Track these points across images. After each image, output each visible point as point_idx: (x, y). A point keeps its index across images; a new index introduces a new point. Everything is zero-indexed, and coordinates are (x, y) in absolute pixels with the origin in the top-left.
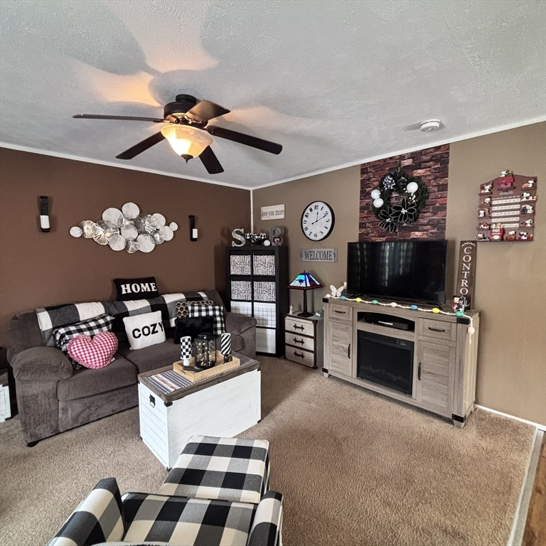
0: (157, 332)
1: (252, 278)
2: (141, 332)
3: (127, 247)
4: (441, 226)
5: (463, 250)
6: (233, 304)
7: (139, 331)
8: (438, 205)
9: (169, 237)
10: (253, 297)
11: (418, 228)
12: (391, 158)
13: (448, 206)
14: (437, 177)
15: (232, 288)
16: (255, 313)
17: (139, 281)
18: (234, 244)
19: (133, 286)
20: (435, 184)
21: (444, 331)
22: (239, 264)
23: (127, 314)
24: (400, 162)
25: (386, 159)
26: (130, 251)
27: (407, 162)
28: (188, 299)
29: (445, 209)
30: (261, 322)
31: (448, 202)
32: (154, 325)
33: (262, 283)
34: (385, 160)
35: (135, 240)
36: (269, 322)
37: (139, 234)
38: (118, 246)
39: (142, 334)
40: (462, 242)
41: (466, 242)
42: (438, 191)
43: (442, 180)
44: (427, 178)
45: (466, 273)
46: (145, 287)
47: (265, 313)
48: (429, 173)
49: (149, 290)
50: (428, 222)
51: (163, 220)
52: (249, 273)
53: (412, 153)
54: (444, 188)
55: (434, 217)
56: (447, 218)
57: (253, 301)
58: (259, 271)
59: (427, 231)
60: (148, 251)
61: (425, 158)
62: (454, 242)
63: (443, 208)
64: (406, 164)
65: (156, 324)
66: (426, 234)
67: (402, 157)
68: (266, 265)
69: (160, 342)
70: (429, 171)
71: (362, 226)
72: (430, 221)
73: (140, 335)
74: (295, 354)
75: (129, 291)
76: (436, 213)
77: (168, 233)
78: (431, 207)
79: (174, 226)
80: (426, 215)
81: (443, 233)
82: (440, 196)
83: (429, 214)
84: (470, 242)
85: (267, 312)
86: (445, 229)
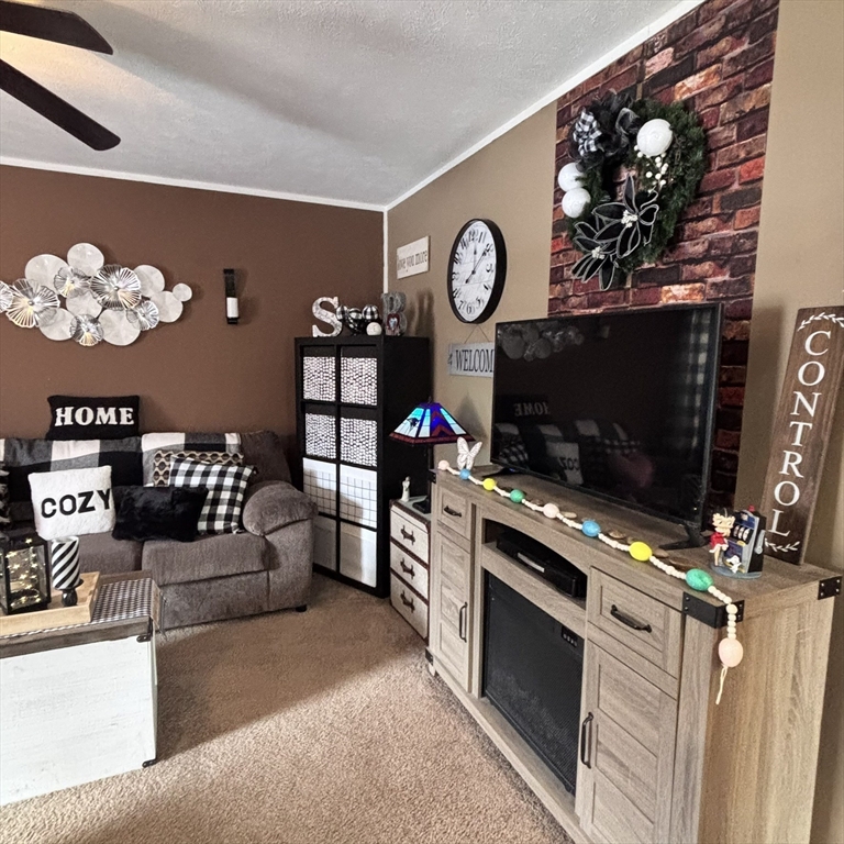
0: (92, 509)
1: (339, 409)
2: (57, 507)
3: (78, 333)
4: (739, 259)
5: (802, 344)
6: (308, 464)
7: (54, 503)
8: (736, 187)
9: (174, 314)
10: (338, 452)
11: (679, 273)
12: (620, 62)
13: (766, 186)
14: (739, 89)
15: (308, 428)
16: (343, 489)
17: (95, 403)
18: (316, 332)
19: (80, 412)
20: (729, 116)
21: (648, 629)
22: (318, 377)
23: (45, 467)
24: (643, 67)
25: (610, 67)
26: (82, 342)
27: (660, 62)
28: (188, 447)
29: (756, 196)
30: (352, 510)
31: (766, 173)
32: (88, 495)
33: (356, 421)
34: (606, 72)
35: (95, 321)
36: (366, 514)
37: (104, 309)
38: (59, 331)
39: (58, 511)
40: (803, 314)
41: (815, 311)
42: (740, 137)
43: (753, 94)
44: (710, 101)
45: (801, 425)
46: (106, 416)
47: (358, 491)
48: (715, 82)
49: (113, 422)
50: (708, 250)
51: (158, 278)
52: (333, 399)
53: (673, 27)
54: (755, 122)
55: (725, 232)
56: (761, 229)
57: (338, 461)
58: (351, 395)
59: (702, 279)
60: (126, 342)
61: (706, 31)
62: (776, 316)
63: (751, 195)
64: (656, 69)
65: (91, 493)
66: (701, 291)
67: (647, 50)
68: (361, 379)
69: (96, 530)
70: (718, 72)
71: (556, 277)
72: (711, 245)
73: (54, 511)
74: (403, 596)
75: (68, 422)
76: (731, 216)
77: (170, 305)
78: (717, 197)
79: (184, 292)
80: (702, 226)
81: (747, 285)
82: (743, 155)
83: (709, 222)
84: (828, 310)
85: (361, 488)
86: (752, 270)
